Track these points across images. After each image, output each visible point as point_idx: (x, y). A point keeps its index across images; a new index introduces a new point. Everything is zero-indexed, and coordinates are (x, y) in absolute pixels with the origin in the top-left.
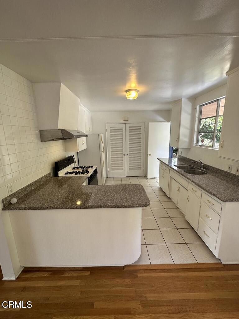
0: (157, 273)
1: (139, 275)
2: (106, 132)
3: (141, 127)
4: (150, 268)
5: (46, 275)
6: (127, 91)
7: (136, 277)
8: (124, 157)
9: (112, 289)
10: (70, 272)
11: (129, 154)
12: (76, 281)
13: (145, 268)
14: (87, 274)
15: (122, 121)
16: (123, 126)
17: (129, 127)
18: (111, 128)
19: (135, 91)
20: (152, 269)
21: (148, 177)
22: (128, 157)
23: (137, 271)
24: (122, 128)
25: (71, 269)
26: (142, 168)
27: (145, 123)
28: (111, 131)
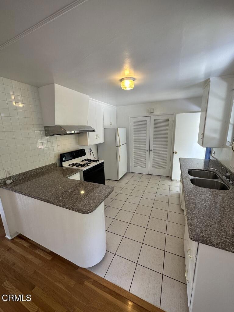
0: (103, 291)
1: (86, 283)
2: (130, 126)
3: (168, 119)
4: (100, 282)
5: (26, 244)
6: (121, 80)
7: (82, 283)
8: (147, 153)
9: (56, 283)
10: (41, 250)
11: (152, 150)
12: (39, 260)
13: (96, 279)
14: (49, 258)
15: (147, 114)
16: (148, 119)
17: (154, 120)
18: (134, 122)
19: (130, 79)
20: (102, 283)
21: (173, 179)
22: (151, 153)
23: (88, 278)
24: (146, 121)
25: (43, 249)
26: (168, 168)
27: (174, 115)
28: (134, 125)
